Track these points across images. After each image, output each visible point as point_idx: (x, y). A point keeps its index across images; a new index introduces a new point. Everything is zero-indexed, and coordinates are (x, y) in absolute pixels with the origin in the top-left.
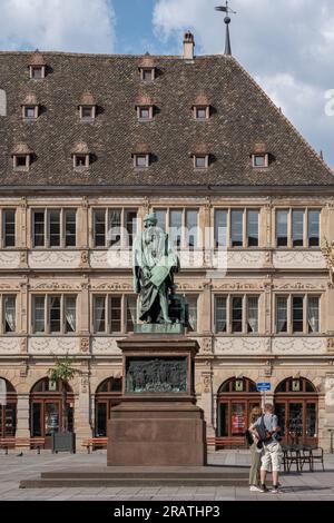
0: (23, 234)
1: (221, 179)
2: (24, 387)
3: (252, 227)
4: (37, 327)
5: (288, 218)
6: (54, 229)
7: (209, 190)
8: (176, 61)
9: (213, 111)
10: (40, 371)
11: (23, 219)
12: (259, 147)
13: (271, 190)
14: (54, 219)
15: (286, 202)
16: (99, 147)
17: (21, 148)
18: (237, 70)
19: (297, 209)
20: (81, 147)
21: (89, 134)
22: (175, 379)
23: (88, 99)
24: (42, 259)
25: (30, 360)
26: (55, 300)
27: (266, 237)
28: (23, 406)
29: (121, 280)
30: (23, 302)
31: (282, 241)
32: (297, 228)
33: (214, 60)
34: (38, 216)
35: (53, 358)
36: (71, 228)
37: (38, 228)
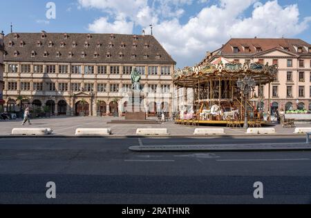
0: (108, 71)
1: (150, 60)
2: (108, 103)
3: (156, 70)
4: (111, 90)
5: (164, 69)
6: (115, 70)
7: (147, 62)
8: (141, 36)
9: (148, 46)
10: (111, 100)
11: (108, 68)
12: (158, 54)
13: (160, 63)
14: (115, 68)
15: (163, 65)
16: (124, 53)
17: (108, 53)
18: (154, 38)
19: (165, 67)
20: (121, 53)
21: (122, 51)
23: (122, 43)
24: (112, 76)
25: (109, 97)
26: (115, 85)
27: (159, 72)
28: (108, 107)
29: (128, 81)
30: (108, 85)
31: (162, 73)
32: (165, 71)
33: (149, 36)
34: (111, 67)
35: (114, 97)
36: (118, 70)
37: (111, 70)
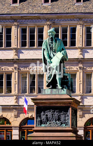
14: (32, 32)
22: (62, 119)
